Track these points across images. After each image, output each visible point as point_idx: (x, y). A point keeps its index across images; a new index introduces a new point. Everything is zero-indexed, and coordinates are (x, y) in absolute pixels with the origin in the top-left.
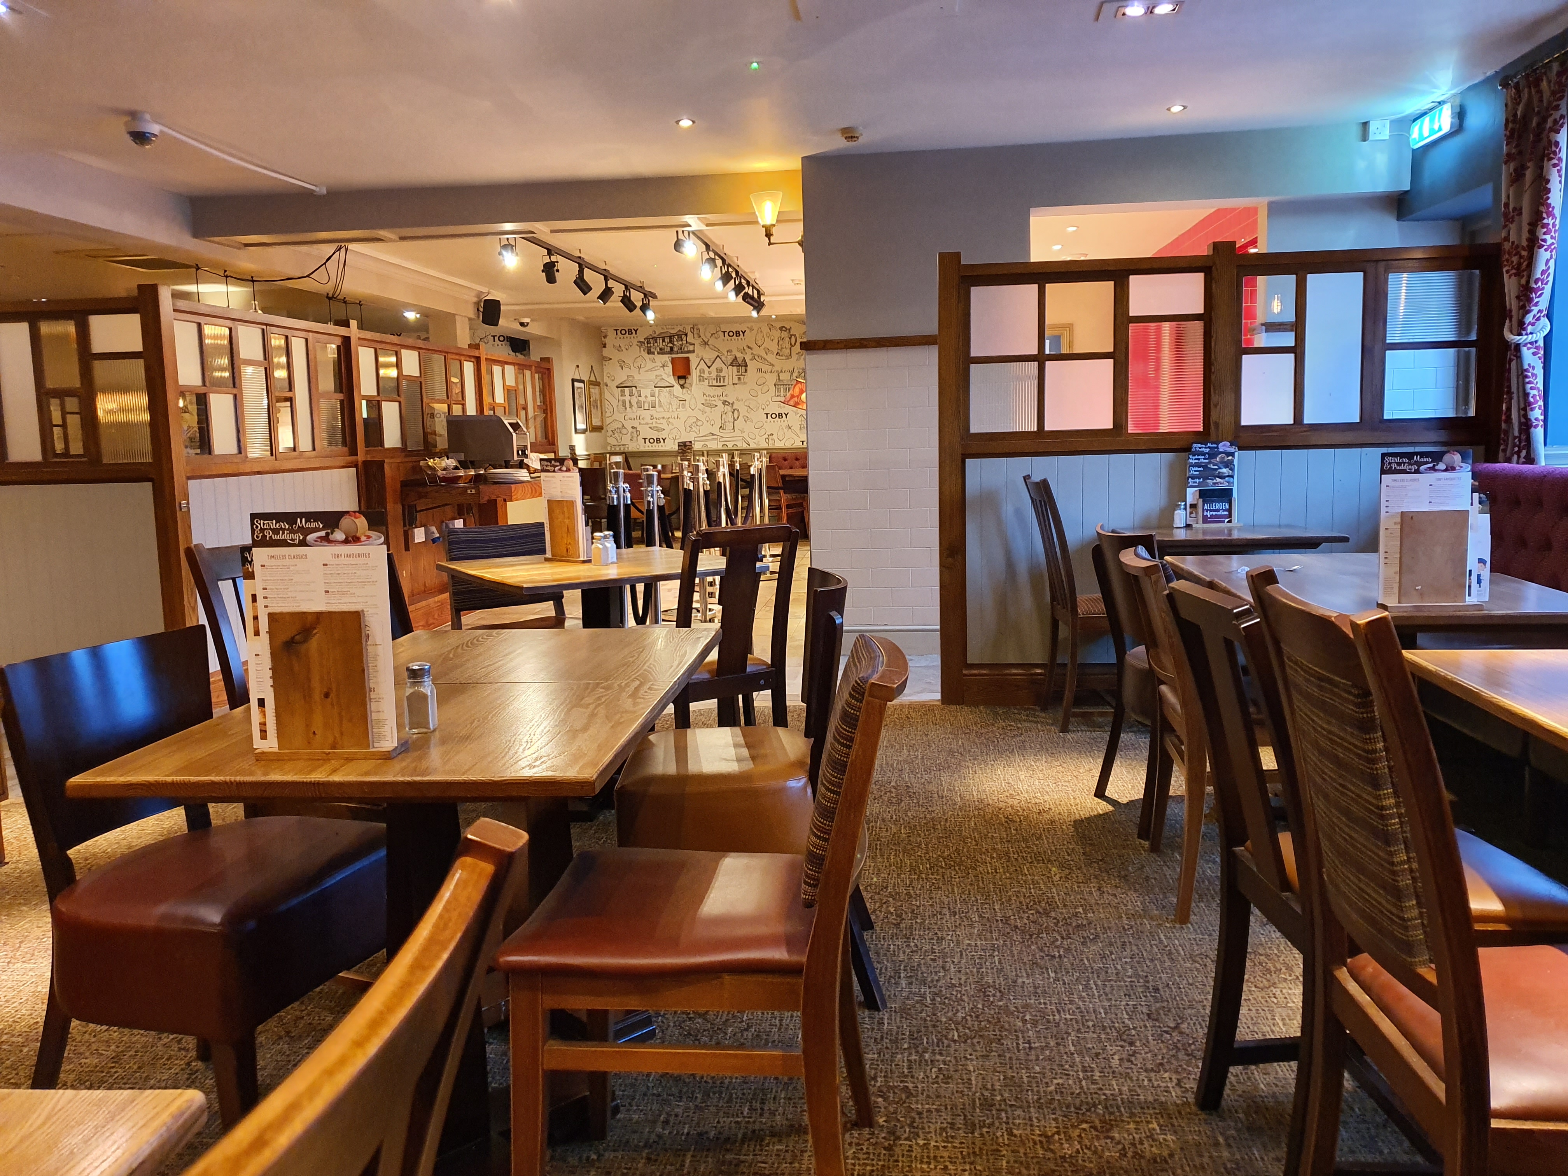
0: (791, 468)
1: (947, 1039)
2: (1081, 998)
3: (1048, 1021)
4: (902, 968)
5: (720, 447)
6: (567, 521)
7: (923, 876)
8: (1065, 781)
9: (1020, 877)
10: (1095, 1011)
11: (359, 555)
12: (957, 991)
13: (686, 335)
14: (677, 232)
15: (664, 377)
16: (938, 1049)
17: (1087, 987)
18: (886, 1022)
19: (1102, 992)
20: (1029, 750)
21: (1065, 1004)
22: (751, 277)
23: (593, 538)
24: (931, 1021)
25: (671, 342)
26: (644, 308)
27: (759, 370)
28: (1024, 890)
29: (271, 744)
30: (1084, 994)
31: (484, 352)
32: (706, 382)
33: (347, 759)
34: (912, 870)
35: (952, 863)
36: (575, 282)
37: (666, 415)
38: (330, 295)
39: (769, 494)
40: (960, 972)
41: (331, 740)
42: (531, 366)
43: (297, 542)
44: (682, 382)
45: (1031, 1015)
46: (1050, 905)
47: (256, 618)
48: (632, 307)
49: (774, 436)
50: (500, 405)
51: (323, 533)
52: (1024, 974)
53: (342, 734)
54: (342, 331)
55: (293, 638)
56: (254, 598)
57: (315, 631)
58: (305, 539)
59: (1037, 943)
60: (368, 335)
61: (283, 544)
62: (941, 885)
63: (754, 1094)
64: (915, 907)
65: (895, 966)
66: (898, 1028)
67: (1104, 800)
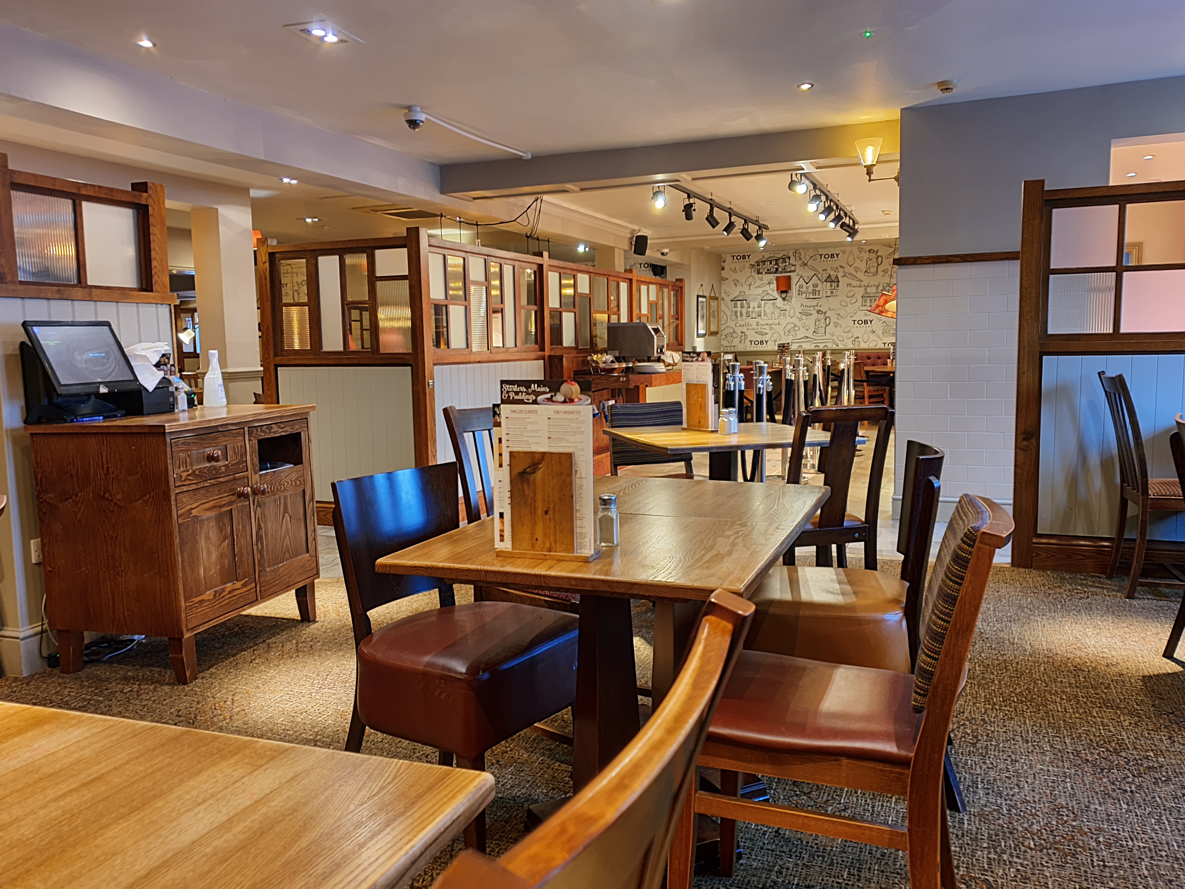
0: (874, 365)
1: (1023, 846)
2: (1153, 830)
3: (1122, 846)
4: (979, 780)
5: (813, 347)
6: (700, 400)
7: (997, 707)
8: (1132, 641)
9: (1090, 718)
10: (1167, 843)
11: (573, 412)
12: (1031, 807)
13: (789, 258)
14: (792, 175)
15: (770, 292)
16: (1015, 852)
17: (1159, 821)
18: (966, 822)
19: (1174, 828)
20: (1096, 612)
21: (1138, 833)
22: (848, 209)
23: (719, 413)
24: (1008, 828)
25: (776, 264)
26: (759, 237)
27: (849, 285)
28: (1094, 730)
29: (506, 545)
30: (1156, 827)
31: (635, 275)
32: (804, 295)
33: (558, 560)
34: (987, 701)
35: (1024, 699)
36: (707, 219)
37: (770, 322)
38: (528, 235)
39: (855, 386)
40: (1033, 791)
41: (548, 546)
42: (668, 286)
43: (531, 401)
44: (784, 295)
45: (1104, 837)
46: (1120, 746)
47: (501, 455)
48: (749, 237)
49: (860, 339)
50: (644, 315)
51: (549, 396)
52: (1097, 802)
53: (556, 541)
54: (538, 260)
55: (525, 470)
56: (500, 440)
57: (540, 466)
58: (536, 399)
59: (1108, 777)
60: (555, 263)
61: (521, 402)
62: (1013, 716)
63: (852, 863)
64: (989, 732)
65: (973, 778)
66: (978, 829)
67: (1173, 661)
